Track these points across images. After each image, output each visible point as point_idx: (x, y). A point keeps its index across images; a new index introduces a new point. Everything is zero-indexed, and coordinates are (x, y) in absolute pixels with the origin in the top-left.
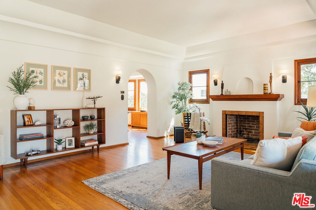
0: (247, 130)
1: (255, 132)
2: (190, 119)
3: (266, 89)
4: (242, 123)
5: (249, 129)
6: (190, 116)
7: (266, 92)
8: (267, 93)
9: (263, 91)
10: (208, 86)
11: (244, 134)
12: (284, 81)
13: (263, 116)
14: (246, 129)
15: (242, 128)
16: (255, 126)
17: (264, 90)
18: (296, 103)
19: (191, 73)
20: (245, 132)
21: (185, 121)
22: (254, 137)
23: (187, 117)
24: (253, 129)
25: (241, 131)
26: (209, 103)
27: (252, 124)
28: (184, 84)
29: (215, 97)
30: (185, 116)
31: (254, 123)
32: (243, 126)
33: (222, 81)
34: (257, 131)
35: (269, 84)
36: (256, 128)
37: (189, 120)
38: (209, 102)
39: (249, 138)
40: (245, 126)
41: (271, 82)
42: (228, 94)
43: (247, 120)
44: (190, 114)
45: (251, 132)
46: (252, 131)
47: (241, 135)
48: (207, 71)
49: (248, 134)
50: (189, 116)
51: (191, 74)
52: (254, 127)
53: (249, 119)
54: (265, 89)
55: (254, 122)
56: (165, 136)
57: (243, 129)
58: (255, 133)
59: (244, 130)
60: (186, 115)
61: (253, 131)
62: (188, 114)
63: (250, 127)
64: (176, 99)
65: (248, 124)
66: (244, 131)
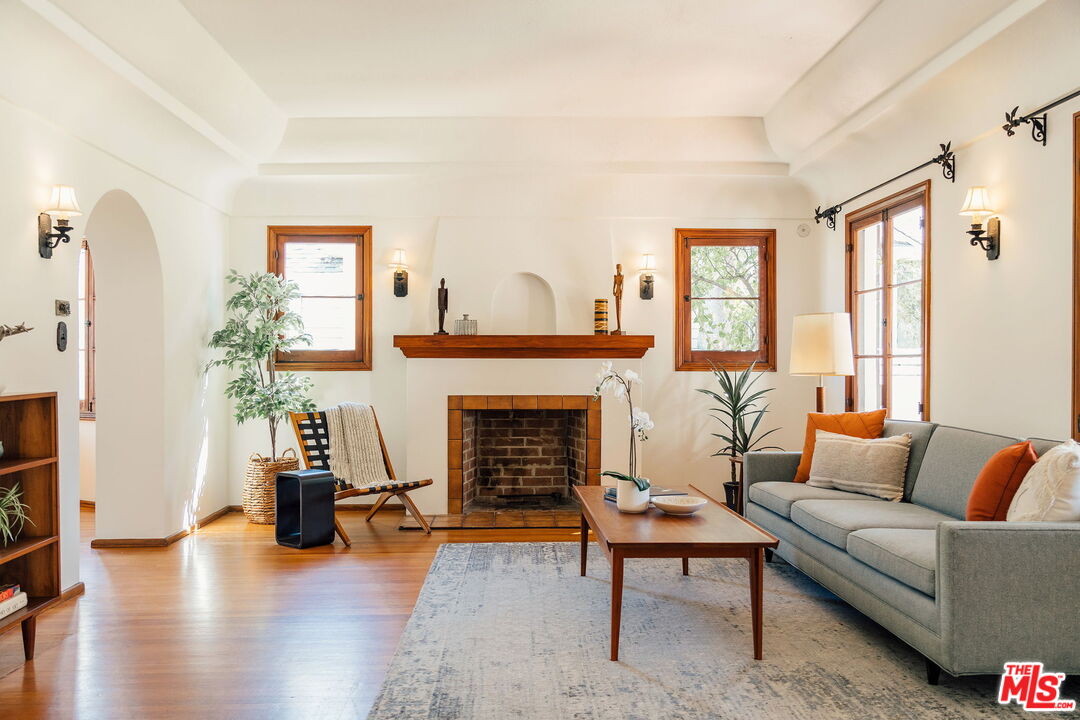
0: (509, 467)
1: (538, 472)
2: (326, 436)
3: (604, 316)
4: (494, 439)
5: (517, 461)
6: (325, 425)
7: (604, 328)
8: (607, 332)
9: (593, 324)
10: (363, 297)
11: (497, 482)
12: (646, 292)
13: (598, 409)
14: (506, 463)
15: (491, 462)
16: (540, 448)
17: (596, 320)
18: (680, 364)
19: (280, 236)
20: (502, 475)
21: (308, 448)
22: (535, 489)
23: (314, 428)
24: (532, 462)
25: (487, 473)
26: (369, 368)
27: (530, 442)
28: (260, 280)
29: (418, 343)
30: (301, 427)
31: (535, 439)
32: (496, 452)
33: (443, 282)
34: (545, 466)
35: (612, 300)
36: (541, 456)
37: (324, 441)
38: (371, 361)
39: (517, 493)
40: (505, 452)
41: (618, 295)
42: (470, 332)
43: (510, 430)
44: (323, 415)
45: (523, 472)
46: (528, 467)
47: (489, 486)
48: (360, 236)
49: (515, 482)
50: (319, 426)
51: (282, 238)
52: (535, 452)
53: (520, 424)
54: (599, 316)
55: (538, 435)
56: (186, 527)
57: (496, 462)
58: (537, 474)
59: (500, 466)
60: (308, 422)
61: (533, 468)
62: (311, 416)
63: (523, 452)
64: (227, 349)
65: (514, 442)
66: (498, 471)
